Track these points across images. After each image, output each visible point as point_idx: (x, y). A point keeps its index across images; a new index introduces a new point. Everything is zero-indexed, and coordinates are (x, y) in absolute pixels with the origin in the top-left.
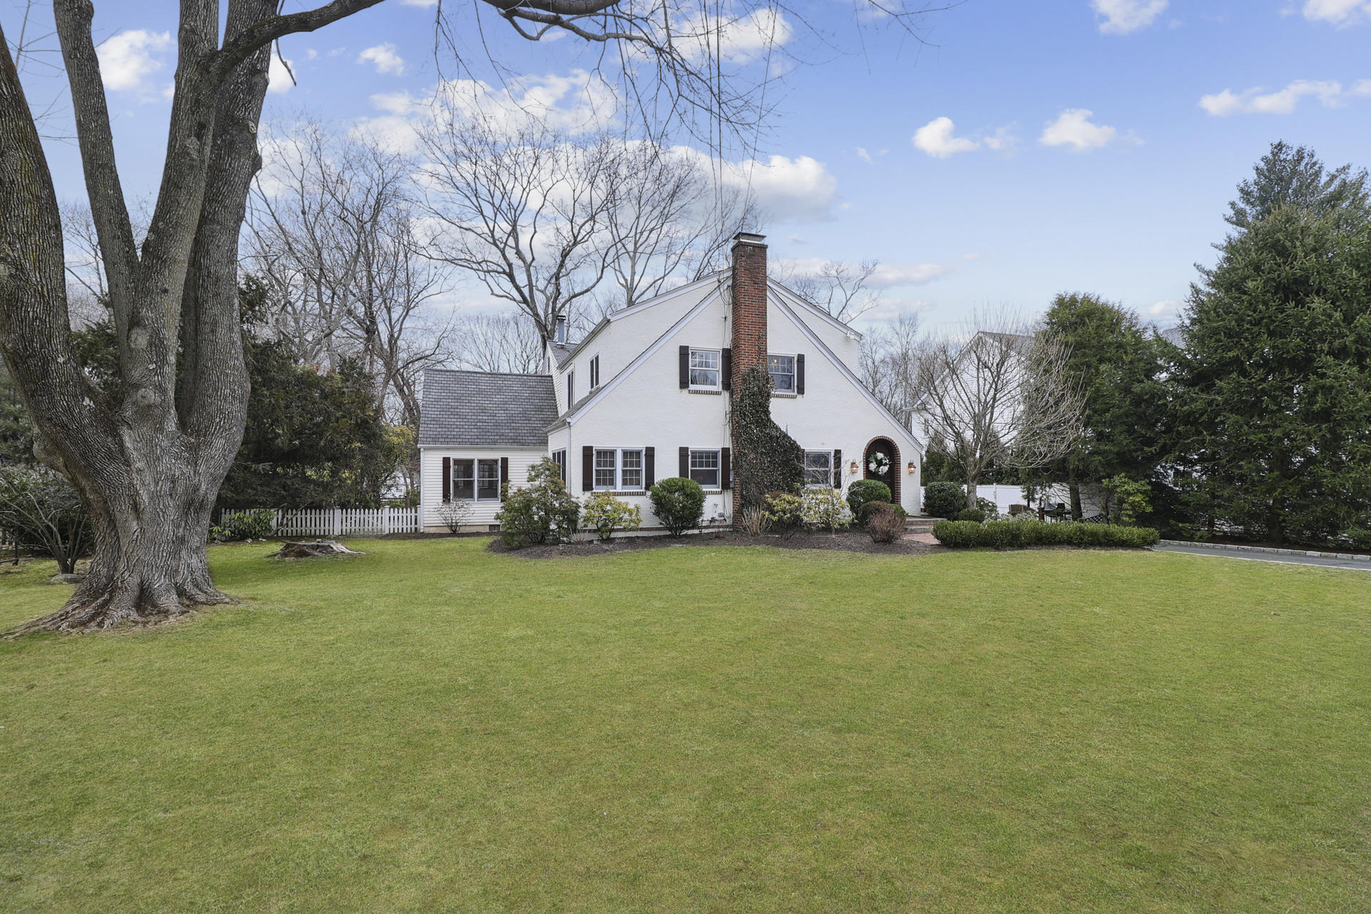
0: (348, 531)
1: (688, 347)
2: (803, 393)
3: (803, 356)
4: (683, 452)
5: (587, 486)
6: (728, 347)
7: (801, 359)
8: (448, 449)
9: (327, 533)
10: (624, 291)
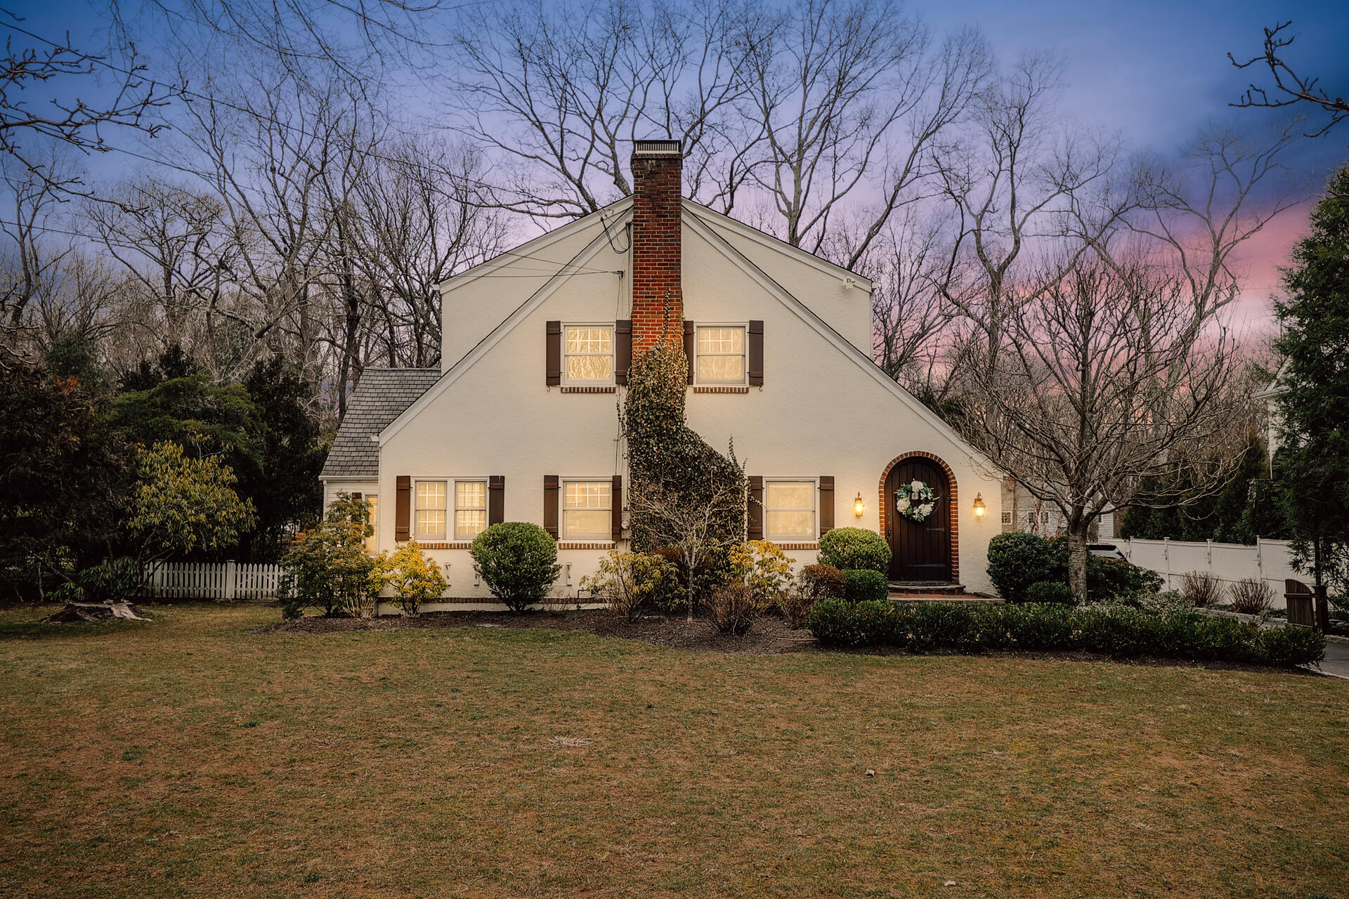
0: (244, 594)
1: (559, 322)
2: (761, 384)
3: (761, 323)
4: (551, 483)
5: (402, 534)
6: (627, 318)
7: (757, 329)
8: (359, 481)
9: (212, 596)
10: (786, 220)
